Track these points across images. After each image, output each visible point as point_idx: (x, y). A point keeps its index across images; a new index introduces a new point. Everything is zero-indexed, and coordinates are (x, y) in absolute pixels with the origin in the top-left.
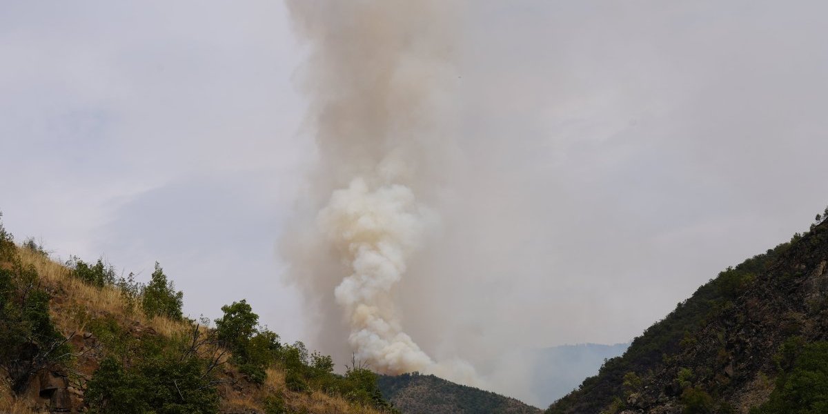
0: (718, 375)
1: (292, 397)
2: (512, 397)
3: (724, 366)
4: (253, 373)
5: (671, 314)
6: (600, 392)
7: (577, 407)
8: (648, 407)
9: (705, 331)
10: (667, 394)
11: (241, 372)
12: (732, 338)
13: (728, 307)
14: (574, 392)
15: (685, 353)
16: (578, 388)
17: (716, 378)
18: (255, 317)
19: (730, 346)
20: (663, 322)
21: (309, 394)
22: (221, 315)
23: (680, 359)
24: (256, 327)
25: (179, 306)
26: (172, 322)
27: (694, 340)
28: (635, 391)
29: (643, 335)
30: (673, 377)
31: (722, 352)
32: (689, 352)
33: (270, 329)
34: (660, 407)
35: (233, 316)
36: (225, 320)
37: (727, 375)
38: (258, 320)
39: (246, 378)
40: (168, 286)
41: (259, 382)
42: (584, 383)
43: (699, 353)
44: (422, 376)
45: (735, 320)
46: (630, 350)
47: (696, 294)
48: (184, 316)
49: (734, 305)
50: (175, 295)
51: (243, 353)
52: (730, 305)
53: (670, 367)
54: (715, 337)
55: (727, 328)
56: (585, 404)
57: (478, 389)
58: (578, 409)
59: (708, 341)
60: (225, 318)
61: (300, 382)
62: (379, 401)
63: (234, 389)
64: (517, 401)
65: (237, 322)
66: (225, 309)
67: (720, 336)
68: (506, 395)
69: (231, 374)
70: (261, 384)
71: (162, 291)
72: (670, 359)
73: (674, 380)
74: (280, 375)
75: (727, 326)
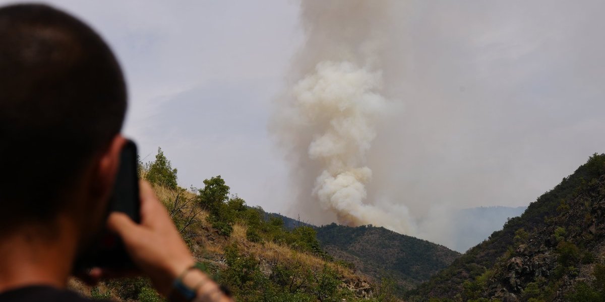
0: (584, 233)
1: (250, 246)
2: (440, 244)
3: (589, 226)
4: (222, 228)
5: (558, 186)
6: (503, 243)
7: (486, 252)
8: (532, 255)
9: (576, 200)
10: (546, 245)
11: (213, 227)
12: (596, 205)
13: (593, 182)
14: (485, 242)
15: (560, 216)
16: (487, 239)
17: (582, 235)
18: (227, 188)
19: (594, 211)
20: (552, 192)
21: (263, 244)
22: (203, 186)
23: (557, 220)
24: (228, 195)
25: (175, 179)
26: (168, 191)
27: (567, 206)
28: (523, 243)
29: (537, 201)
30: (551, 233)
31: (588, 216)
32: (563, 215)
33: (239, 197)
34: (541, 255)
35: (211, 187)
36: (205, 190)
37: (591, 233)
38: (229, 191)
39: (217, 232)
40: (167, 164)
41: (226, 235)
42: (492, 235)
43: (570, 216)
44: (375, 228)
45: (598, 192)
46: (527, 212)
47: (577, 172)
48: (178, 186)
49: (597, 182)
50: (172, 171)
51: (217, 214)
52: (595, 181)
53: (549, 226)
54: (583, 205)
55: (592, 198)
56: (492, 251)
57: (415, 238)
58: (487, 255)
59: (578, 207)
60: (206, 188)
61: (256, 235)
62: (317, 249)
63: (209, 239)
64: (444, 247)
65: (214, 192)
66: (206, 182)
67: (587, 204)
68: (436, 242)
69: (207, 229)
70: (228, 236)
71: (163, 168)
72: (549, 220)
73: (552, 236)
74: (243, 230)
75: (592, 197)
